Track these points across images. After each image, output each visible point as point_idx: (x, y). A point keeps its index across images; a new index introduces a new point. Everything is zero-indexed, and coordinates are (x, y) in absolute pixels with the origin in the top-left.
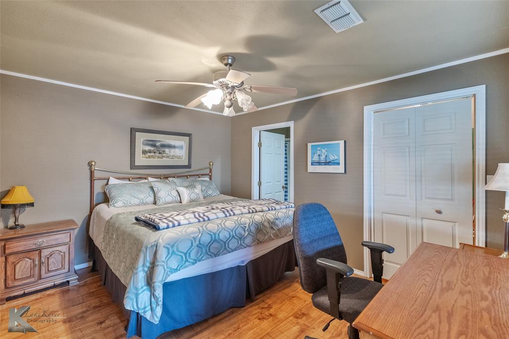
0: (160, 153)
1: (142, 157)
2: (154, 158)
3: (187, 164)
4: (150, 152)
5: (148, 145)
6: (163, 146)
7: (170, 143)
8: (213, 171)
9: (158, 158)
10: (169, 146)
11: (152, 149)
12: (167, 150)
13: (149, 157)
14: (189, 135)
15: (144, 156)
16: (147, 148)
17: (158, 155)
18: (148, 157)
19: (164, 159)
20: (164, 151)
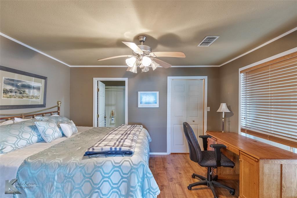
0: (20, 93)
1: (3, 97)
2: (15, 97)
3: (42, 103)
4: (11, 92)
5: (9, 84)
6: (24, 86)
7: (31, 84)
8: (61, 109)
9: (19, 98)
10: (29, 87)
11: (14, 88)
12: (27, 90)
13: (11, 97)
14: (45, 78)
15: (5, 95)
16: (9, 87)
17: (19, 95)
18: (9, 96)
19: (24, 99)
20: (24, 91)
